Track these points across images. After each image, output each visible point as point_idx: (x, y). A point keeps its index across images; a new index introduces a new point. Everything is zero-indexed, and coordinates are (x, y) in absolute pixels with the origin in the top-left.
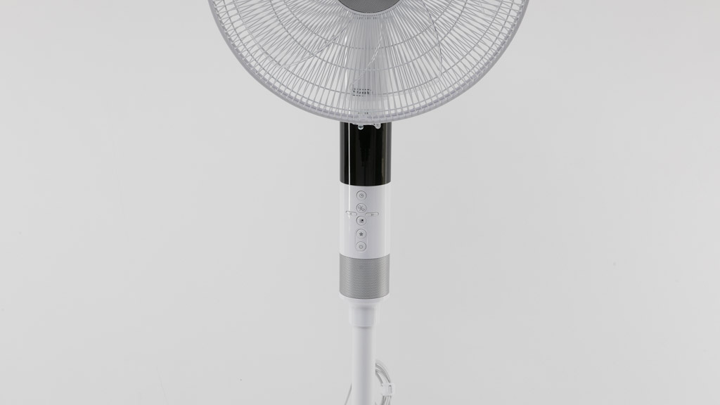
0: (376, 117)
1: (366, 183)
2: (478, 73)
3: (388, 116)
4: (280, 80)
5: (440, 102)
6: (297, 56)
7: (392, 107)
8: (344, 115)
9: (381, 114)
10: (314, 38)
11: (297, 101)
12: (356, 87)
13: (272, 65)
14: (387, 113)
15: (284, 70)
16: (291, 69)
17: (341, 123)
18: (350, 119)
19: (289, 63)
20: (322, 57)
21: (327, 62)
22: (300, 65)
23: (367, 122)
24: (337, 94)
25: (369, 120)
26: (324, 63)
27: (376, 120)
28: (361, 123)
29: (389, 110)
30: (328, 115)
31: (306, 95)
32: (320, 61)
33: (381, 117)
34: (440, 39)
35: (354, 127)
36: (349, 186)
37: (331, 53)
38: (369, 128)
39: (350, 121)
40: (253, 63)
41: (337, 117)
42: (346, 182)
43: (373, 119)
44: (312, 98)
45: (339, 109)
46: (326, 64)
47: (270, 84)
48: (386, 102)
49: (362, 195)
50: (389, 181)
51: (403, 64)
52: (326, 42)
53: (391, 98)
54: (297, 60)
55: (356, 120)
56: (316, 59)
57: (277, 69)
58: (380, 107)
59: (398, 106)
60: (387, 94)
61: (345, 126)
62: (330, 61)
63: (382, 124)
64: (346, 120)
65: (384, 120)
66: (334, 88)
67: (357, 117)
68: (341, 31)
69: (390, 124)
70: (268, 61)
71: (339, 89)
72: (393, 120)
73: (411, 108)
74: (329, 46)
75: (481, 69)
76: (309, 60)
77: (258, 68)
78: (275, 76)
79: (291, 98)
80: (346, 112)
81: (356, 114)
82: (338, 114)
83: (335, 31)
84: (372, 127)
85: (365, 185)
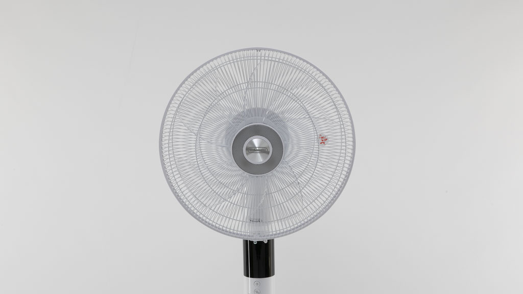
0: (264, 236)
1: (259, 276)
2: (324, 208)
3: (272, 235)
4: (206, 216)
5: (303, 226)
6: (216, 201)
7: (274, 230)
8: (245, 235)
9: (267, 234)
10: (226, 190)
11: (216, 227)
12: (252, 218)
13: (201, 207)
14: (271, 233)
15: (208, 209)
16: (213, 209)
17: (244, 240)
18: (249, 238)
19: (211, 204)
20: (231, 201)
21: (234, 204)
22: (218, 206)
23: (259, 239)
24: (241, 223)
25: (260, 238)
26: (232, 204)
27: (264, 238)
28: (255, 239)
29: (272, 232)
30: (235, 235)
31: (222, 224)
32: (230, 203)
33: (267, 236)
34: (301, 188)
35: (251, 242)
36: (249, 278)
37: (236, 198)
38: (260, 243)
39: (249, 239)
40: (190, 206)
41: (241, 236)
42: (248, 276)
43: (262, 238)
44: (225, 225)
45: (242, 232)
46: (233, 205)
47: (200, 218)
48: (270, 226)
49: (257, 284)
50: (273, 274)
51: (278, 205)
52: (233, 192)
53: (273, 224)
54: (217, 203)
55: (252, 238)
56: (227, 202)
57: (204, 209)
58: (267, 230)
59: (278, 229)
60: (270, 222)
61: (246, 242)
62: (235, 203)
63: (268, 240)
64: (246, 238)
65: (269, 238)
66: (238, 219)
67: (253, 236)
68: (242, 185)
69: (273, 240)
70: (198, 204)
71: (241, 220)
72: (275, 238)
73: (285, 230)
74: (235, 194)
75: (327, 206)
76: (223, 203)
77: (192, 209)
78: (203, 213)
79: (213, 226)
80: (246, 234)
81: (252, 234)
82: (241, 235)
83: (238, 186)
84: (262, 242)
85: (259, 277)
